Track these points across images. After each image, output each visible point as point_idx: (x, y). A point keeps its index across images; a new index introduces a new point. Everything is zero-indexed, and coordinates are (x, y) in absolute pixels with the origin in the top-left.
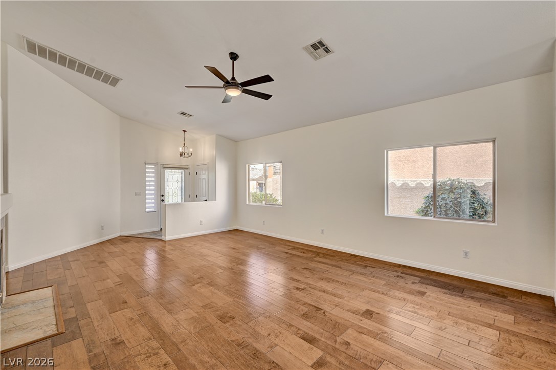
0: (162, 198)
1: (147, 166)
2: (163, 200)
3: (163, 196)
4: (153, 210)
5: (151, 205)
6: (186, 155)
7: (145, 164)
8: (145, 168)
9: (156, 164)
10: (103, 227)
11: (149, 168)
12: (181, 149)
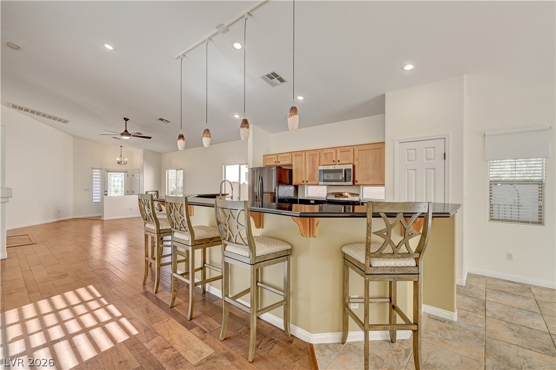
0: (106, 193)
1: (94, 170)
2: (106, 195)
3: (106, 191)
4: (99, 201)
5: (97, 198)
6: (122, 163)
7: (93, 169)
8: (93, 172)
9: (101, 169)
10: (59, 211)
11: (95, 172)
12: (118, 159)
